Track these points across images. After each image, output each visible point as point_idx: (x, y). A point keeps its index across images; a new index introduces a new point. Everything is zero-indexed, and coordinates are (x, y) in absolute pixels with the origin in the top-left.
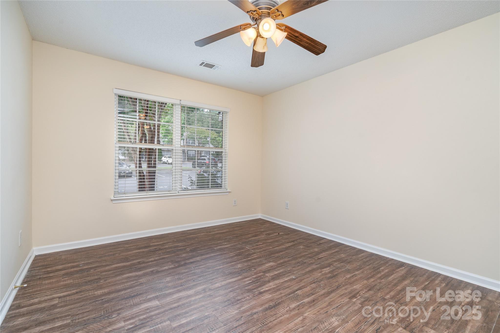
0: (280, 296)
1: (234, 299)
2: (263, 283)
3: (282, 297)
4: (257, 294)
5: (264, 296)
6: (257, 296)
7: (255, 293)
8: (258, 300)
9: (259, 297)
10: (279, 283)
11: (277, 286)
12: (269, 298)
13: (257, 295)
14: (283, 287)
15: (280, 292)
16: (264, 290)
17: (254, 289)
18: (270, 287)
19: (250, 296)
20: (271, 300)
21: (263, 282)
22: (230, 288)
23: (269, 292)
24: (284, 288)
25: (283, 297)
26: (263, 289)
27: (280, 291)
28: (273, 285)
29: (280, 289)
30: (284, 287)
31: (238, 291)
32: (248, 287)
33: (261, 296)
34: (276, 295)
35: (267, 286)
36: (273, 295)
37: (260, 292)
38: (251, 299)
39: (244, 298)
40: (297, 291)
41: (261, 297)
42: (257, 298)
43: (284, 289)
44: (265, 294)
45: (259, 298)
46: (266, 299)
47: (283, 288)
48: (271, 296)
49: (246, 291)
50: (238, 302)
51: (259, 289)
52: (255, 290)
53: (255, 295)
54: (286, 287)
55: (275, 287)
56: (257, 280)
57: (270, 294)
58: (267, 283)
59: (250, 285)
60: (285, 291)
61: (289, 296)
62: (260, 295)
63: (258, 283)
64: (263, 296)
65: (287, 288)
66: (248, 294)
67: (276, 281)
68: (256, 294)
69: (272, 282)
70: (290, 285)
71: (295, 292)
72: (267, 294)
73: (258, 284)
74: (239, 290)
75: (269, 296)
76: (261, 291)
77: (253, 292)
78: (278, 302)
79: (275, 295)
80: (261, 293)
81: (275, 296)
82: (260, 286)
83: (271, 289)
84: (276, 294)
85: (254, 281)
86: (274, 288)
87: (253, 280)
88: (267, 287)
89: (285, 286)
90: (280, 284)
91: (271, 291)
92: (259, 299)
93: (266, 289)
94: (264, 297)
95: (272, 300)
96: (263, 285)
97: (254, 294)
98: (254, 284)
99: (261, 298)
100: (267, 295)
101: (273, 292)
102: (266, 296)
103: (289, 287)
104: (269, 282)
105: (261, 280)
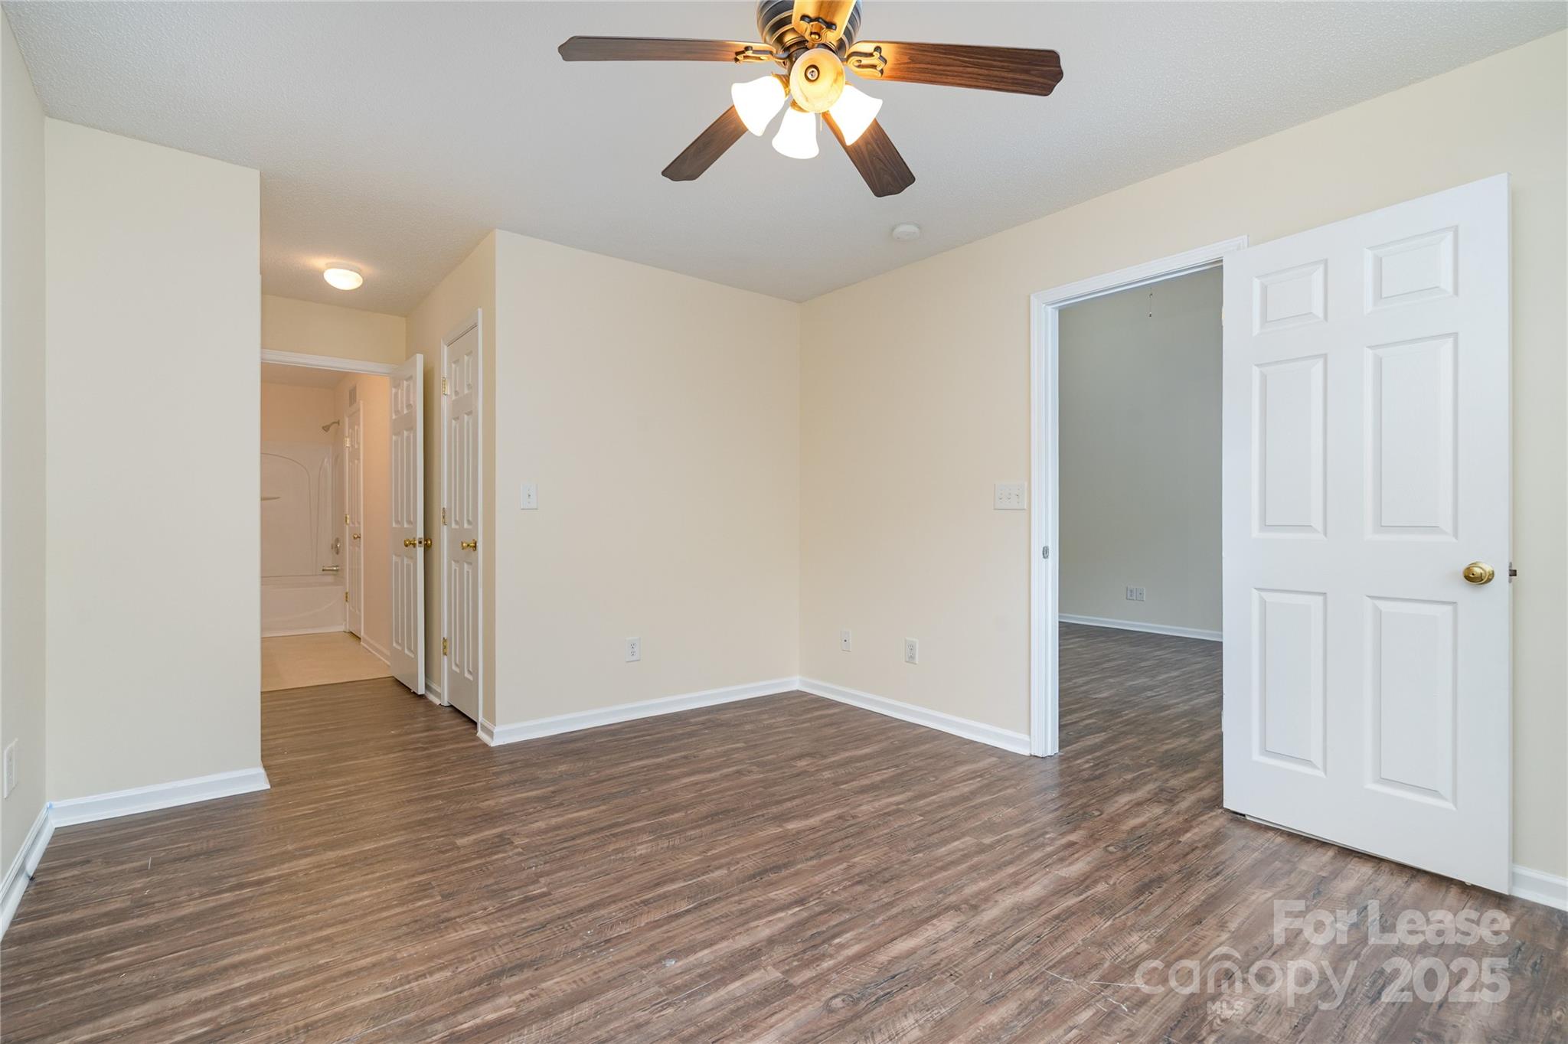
0: (745, 895)
1: (872, 885)
2: (794, 935)
3: (741, 891)
4: (811, 899)
5: (790, 894)
6: (809, 894)
7: (817, 901)
8: (808, 885)
9: (805, 891)
10: (737, 938)
11: (746, 927)
12: (777, 890)
13: (812, 895)
14: (727, 921)
15: (742, 906)
16: (790, 912)
17: (821, 913)
18: (770, 921)
19: (829, 893)
20: (771, 884)
21: (794, 938)
22: (899, 914)
23: (774, 905)
24: (723, 920)
25: (738, 891)
26: (791, 915)
27: (741, 910)
28: (759, 928)
29: (738, 914)
30: (723, 922)
31: (871, 906)
32: (842, 919)
33: (799, 893)
34: (757, 896)
35: (781, 925)
36: (764, 897)
37: (804, 905)
38: (826, 887)
39: (845, 888)
40: (688, 911)
41: (799, 891)
42: (811, 888)
43: (728, 916)
44: (789, 901)
45: (803, 889)
46: (786, 887)
47: (729, 918)
48: (770, 895)
49: (845, 906)
50: (857, 879)
51: (805, 914)
52: (817, 909)
53: (817, 896)
54: (718, 922)
55: (753, 921)
56: (815, 947)
57: (774, 900)
58: (779, 934)
59: (836, 925)
60: (725, 910)
61: (718, 895)
62: (802, 895)
63: (810, 933)
64: (794, 893)
65: (717, 918)
66: (838, 898)
67: (744, 943)
68: (814, 900)
69: (760, 942)
70: (700, 929)
71: (695, 908)
72: (782, 899)
73: (809, 929)
74: (867, 909)
75: (776, 895)
76: (798, 909)
77: (824, 905)
78: (754, 881)
79: (760, 899)
80: (801, 902)
81: (760, 896)
82: (802, 924)
83: (767, 916)
84: (755, 899)
85: (824, 942)
86: (759, 917)
87: (830, 945)
88: (780, 919)
89: (718, 927)
90: (733, 933)
91: (768, 907)
92: (803, 887)
93: (781, 915)
94: (790, 892)
95: (769, 885)
96: (793, 927)
97: (819, 898)
98: (824, 932)
99: (800, 888)
100: (783, 897)
101: (765, 905)
102: (786, 894)
103: (708, 922)
104: (771, 942)
105: (799, 947)
